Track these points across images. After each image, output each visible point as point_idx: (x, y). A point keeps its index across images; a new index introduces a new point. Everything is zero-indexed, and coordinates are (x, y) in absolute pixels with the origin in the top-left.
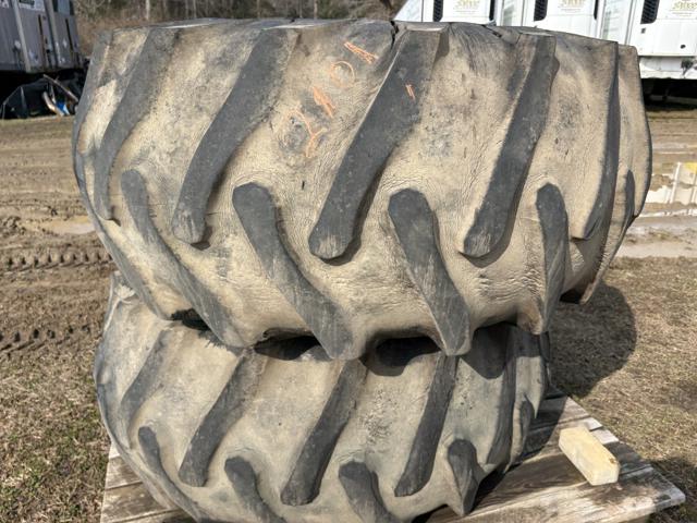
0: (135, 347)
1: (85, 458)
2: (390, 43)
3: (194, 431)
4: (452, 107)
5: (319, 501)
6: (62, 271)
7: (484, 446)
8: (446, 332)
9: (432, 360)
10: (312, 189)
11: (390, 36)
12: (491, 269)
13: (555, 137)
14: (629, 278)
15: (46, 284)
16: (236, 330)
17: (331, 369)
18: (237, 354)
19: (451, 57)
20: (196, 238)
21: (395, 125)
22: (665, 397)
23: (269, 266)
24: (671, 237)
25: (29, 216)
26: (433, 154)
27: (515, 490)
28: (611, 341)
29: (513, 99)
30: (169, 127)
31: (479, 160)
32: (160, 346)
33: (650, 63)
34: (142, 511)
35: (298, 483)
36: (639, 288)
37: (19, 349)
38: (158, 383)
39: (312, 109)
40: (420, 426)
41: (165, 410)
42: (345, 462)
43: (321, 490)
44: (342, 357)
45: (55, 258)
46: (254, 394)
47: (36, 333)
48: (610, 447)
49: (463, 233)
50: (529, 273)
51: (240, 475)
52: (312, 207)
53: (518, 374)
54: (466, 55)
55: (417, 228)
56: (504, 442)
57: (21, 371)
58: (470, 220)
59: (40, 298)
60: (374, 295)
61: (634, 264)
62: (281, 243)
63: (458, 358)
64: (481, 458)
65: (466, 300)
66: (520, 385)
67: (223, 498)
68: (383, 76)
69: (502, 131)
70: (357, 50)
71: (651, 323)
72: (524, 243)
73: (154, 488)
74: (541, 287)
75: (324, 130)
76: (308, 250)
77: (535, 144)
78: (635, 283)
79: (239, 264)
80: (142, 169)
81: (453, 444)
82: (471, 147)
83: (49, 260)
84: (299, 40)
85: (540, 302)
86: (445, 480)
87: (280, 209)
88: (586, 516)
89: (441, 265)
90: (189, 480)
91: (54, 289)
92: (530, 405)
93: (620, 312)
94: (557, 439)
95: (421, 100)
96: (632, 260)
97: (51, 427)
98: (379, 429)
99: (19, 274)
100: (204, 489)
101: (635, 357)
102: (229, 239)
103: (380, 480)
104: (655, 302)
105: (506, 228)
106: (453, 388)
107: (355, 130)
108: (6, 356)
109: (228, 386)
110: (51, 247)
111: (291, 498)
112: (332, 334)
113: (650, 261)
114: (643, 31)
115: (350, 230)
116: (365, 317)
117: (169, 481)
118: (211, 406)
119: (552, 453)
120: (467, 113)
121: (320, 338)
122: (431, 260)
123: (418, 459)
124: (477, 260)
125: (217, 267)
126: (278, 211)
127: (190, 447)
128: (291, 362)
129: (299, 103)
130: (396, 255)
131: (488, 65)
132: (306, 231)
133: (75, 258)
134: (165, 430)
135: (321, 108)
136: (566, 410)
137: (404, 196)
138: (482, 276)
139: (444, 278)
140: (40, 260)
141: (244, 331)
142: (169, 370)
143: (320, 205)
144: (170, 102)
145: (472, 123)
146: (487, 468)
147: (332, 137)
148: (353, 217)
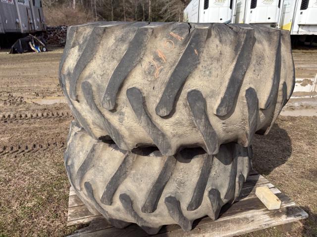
0: (82, 151)
1: (59, 196)
2: (188, 33)
3: (107, 183)
4: (212, 58)
5: (157, 212)
6: (43, 120)
7: (223, 192)
8: (209, 145)
9: (203, 157)
10: (157, 89)
11: (188, 30)
12: (227, 121)
13: (253, 69)
14: (290, 125)
15: (37, 125)
16: (126, 144)
17: (162, 159)
18: (124, 154)
19: (212, 38)
20: (112, 108)
21: (190, 65)
22: (303, 176)
23: (140, 119)
24: (310, 107)
25: (27, 97)
26: (205, 76)
27: (237, 211)
28: (280, 152)
29: (236, 55)
30: (101, 65)
31: (223, 78)
32: (93, 150)
33: (304, 28)
34: (84, 216)
35: (148, 204)
36: (294, 129)
37: (28, 152)
38: (92, 165)
39: (157, 59)
40: (198, 183)
41: (95, 175)
42: (167, 196)
43: (158, 207)
44: (167, 154)
45: (40, 115)
46: (131, 169)
47: (35, 146)
48: (277, 195)
49: (216, 107)
50: (242, 123)
51: (126, 201)
52: (157, 96)
53: (238, 163)
54: (218, 37)
55: (198, 105)
56: (232, 191)
57: (29, 161)
58: (219, 102)
59: (35, 132)
60: (181, 130)
61: (293, 119)
62: (145, 110)
63: (213, 156)
64: (222, 197)
65: (217, 133)
66: (239, 168)
67: (118, 210)
68: (185, 46)
69: (232, 67)
70: (175, 35)
71: (299, 144)
72: (241, 110)
73: (89, 206)
74: (247, 128)
75: (162, 67)
76: (155, 113)
77: (245, 72)
78: (293, 127)
79: (128, 118)
80: (90, 81)
81: (211, 190)
82: (220, 73)
83: (37, 115)
84: (153, 32)
85: (247, 134)
86: (207, 205)
87: (144, 97)
88: (266, 222)
89: (207, 119)
90: (105, 202)
91: (41, 128)
92: (243, 176)
93: (285, 140)
94: (255, 191)
95: (200, 55)
96: (292, 117)
97: (44, 183)
98: (181, 184)
99: (25, 121)
100: (110, 206)
101: (291, 159)
102: (124, 109)
103: (181, 204)
104: (301, 136)
105: (233, 105)
106: (211, 168)
107: (174, 67)
108: (22, 155)
109: (121, 166)
110: (38, 110)
111: (146, 210)
112: (163, 146)
113: (300, 118)
114: (301, 13)
115: (172, 105)
116: (177, 139)
117: (97, 203)
118: (114, 174)
119: (253, 197)
120: (218, 60)
121: (159, 147)
122: (203, 117)
123: (197, 195)
124: (222, 117)
125: (119, 119)
126: (144, 98)
127: (106, 190)
128: (146, 157)
129: (152, 56)
130: (190, 115)
131: (227, 41)
132: (154, 106)
133: (48, 115)
134: (95, 183)
135: (161, 58)
136: (259, 180)
137: (193, 92)
138: (223, 124)
139: (208, 124)
140: (33, 115)
141: (129, 144)
142: (97, 160)
143: (160, 96)
144: (101, 55)
145: (220, 64)
146: (225, 201)
147: (165, 70)
148: (173, 100)
